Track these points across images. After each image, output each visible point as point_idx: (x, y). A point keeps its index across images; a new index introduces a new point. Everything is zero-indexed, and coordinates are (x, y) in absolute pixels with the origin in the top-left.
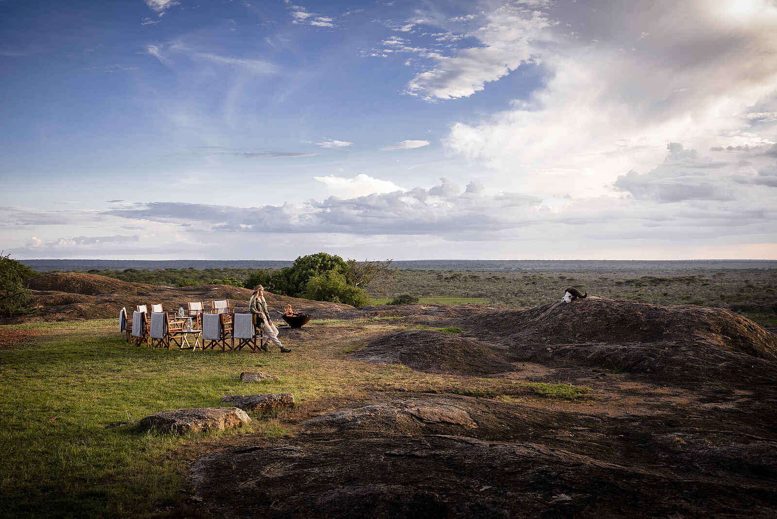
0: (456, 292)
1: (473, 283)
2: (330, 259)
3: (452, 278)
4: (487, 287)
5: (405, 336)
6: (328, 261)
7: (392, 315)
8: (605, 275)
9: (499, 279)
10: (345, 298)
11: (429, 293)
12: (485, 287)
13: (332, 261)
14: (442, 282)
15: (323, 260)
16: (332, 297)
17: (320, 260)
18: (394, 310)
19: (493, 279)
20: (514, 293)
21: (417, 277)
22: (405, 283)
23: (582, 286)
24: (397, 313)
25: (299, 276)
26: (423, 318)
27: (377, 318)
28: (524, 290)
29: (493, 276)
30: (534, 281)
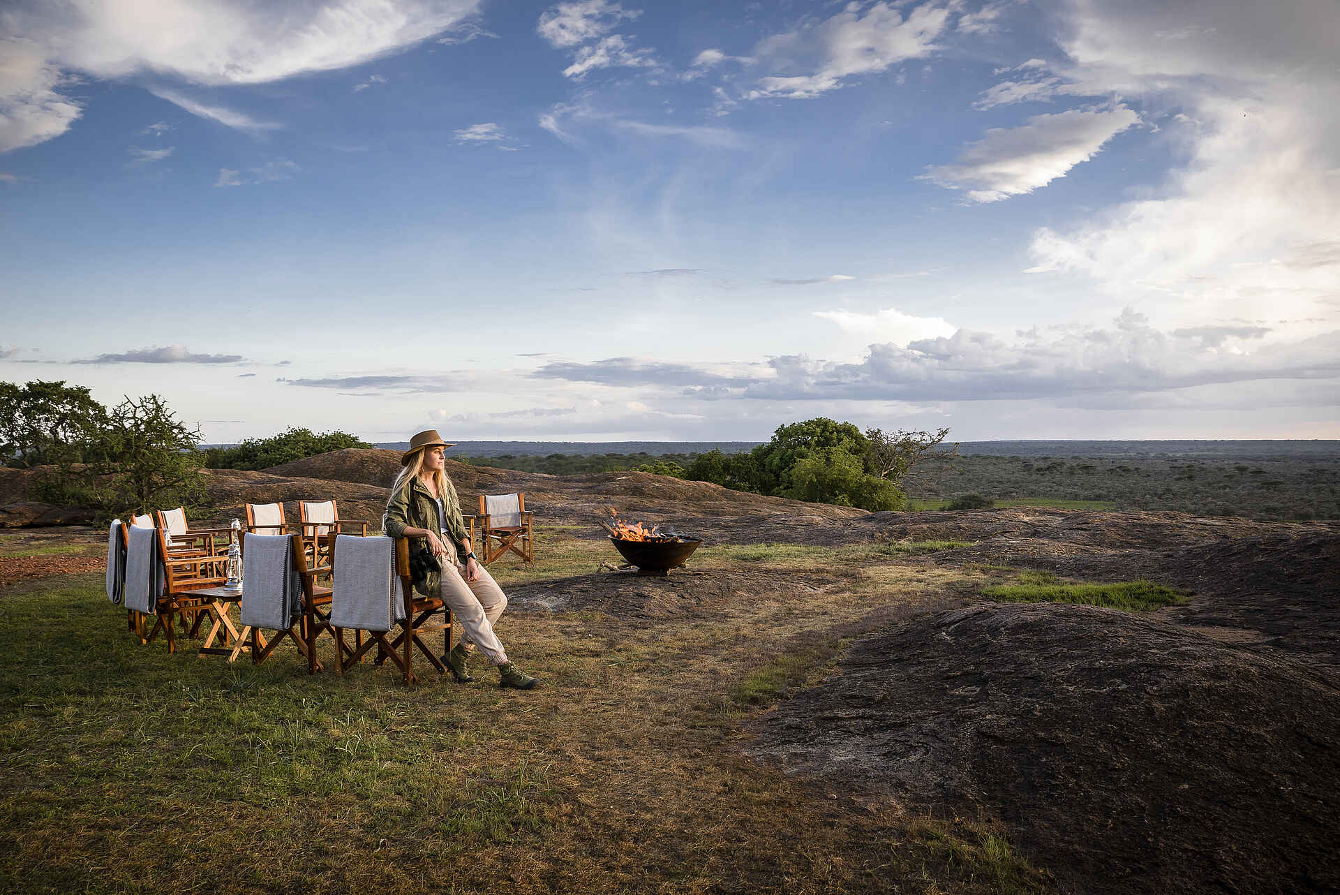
0: (1056, 491)
1: (1084, 477)
2: (836, 428)
3: (1048, 468)
4: (1109, 483)
5: (994, 631)
6: (831, 433)
7: (945, 537)
8: (1318, 465)
9: (1128, 470)
10: (859, 498)
11: (1011, 492)
12: (1105, 483)
13: (839, 432)
14: (1032, 475)
15: (823, 431)
16: (836, 495)
17: (818, 430)
18: (949, 524)
19: (1118, 469)
20: (1156, 494)
21: (991, 467)
22: (971, 477)
23: (1280, 483)
24: (958, 532)
25: (781, 459)
26: (1032, 546)
27: (905, 543)
28: (1175, 488)
29: (1118, 465)
30: (1191, 474)
